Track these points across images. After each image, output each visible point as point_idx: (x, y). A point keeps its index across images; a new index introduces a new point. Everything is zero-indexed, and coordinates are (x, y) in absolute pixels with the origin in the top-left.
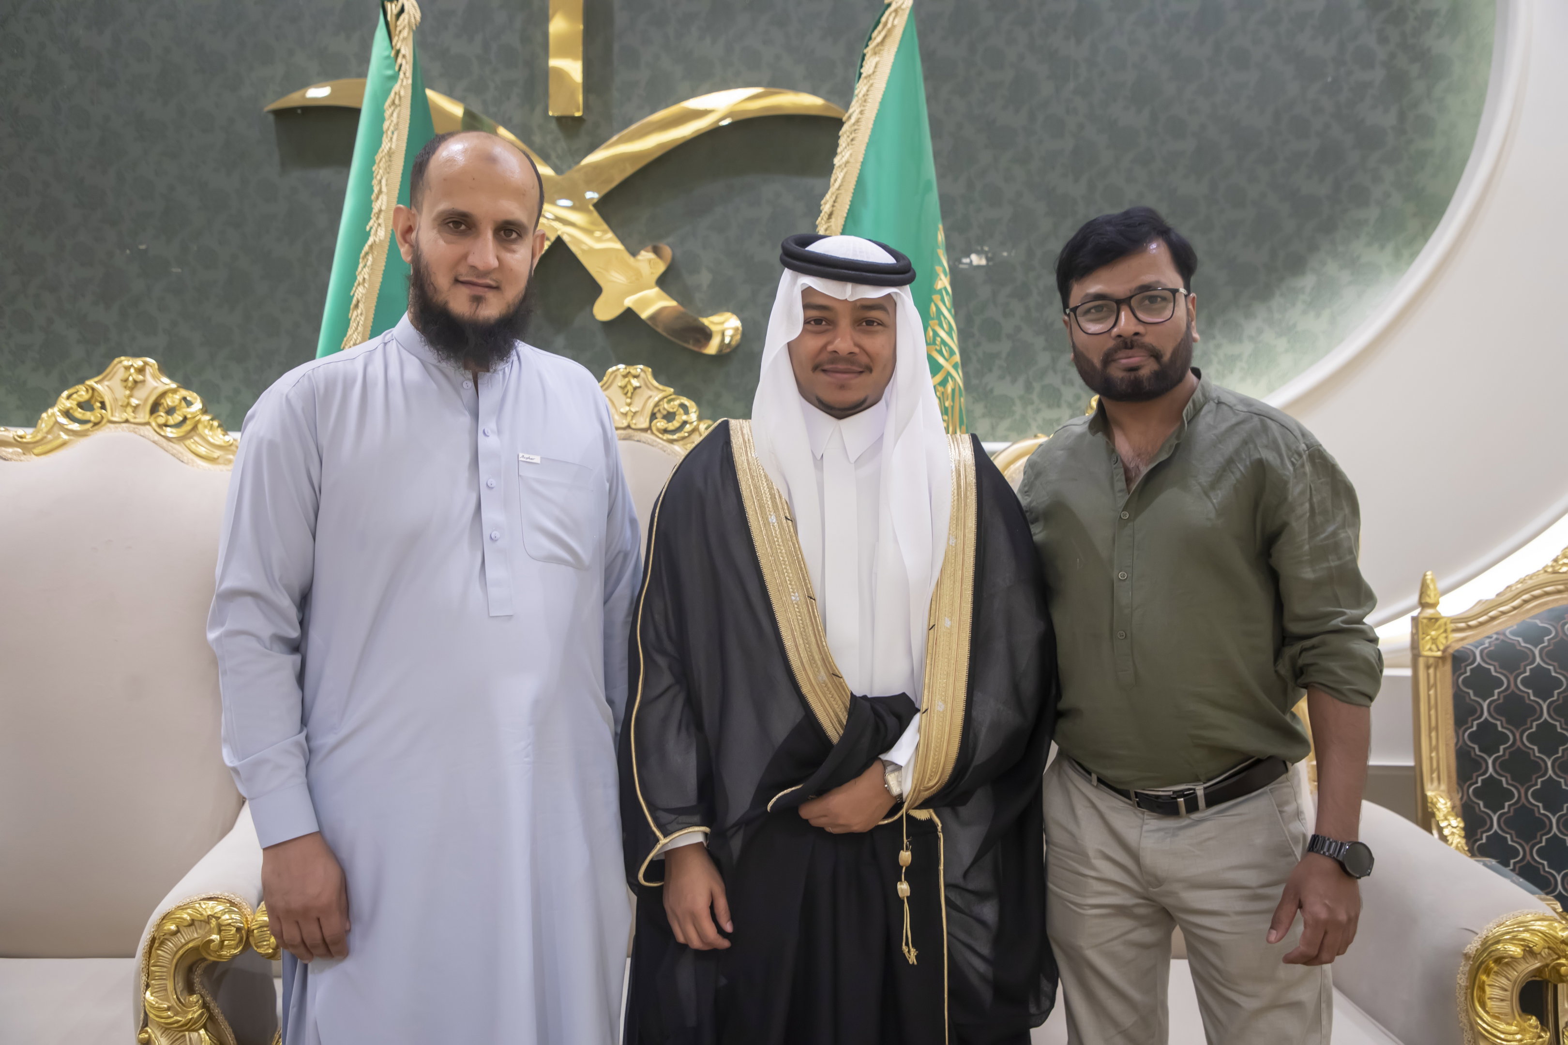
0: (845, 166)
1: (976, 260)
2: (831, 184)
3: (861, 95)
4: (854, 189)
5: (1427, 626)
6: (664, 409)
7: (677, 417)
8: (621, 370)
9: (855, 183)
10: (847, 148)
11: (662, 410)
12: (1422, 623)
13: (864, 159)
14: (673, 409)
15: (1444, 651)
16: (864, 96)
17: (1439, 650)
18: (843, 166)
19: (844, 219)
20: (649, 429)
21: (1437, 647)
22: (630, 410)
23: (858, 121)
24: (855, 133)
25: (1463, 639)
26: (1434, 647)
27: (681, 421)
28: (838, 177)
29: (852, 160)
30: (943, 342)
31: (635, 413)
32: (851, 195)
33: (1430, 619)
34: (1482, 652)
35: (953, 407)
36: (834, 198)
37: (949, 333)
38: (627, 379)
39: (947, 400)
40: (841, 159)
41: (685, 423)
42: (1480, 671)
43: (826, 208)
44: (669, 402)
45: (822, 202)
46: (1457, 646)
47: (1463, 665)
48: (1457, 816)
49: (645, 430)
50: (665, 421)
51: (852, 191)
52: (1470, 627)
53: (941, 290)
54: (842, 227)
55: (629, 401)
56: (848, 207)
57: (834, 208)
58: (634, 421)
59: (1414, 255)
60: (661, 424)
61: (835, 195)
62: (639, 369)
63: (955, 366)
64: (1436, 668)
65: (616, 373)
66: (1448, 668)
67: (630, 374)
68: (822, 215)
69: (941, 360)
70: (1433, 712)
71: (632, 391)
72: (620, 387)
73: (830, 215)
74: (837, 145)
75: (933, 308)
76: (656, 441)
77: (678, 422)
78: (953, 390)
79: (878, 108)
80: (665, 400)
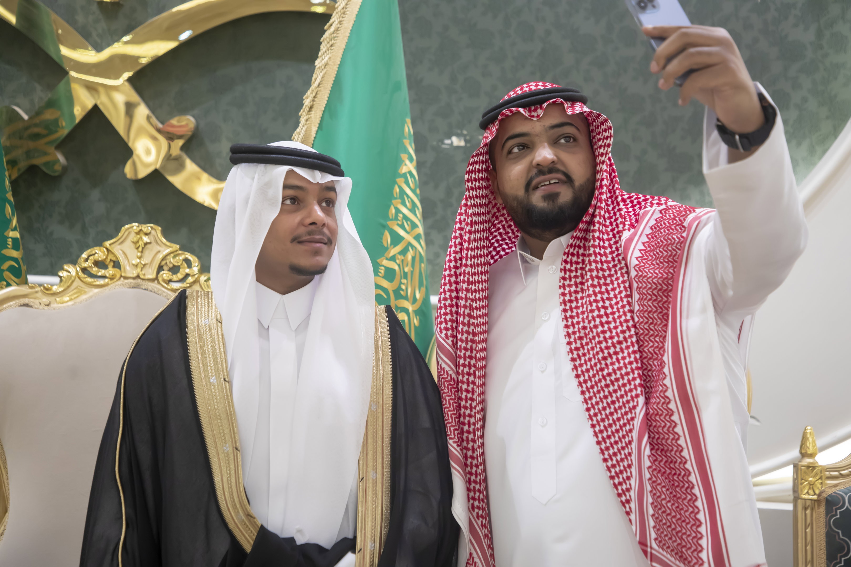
0: (325, 68)
1: (456, 141)
2: (312, 82)
3: (340, 8)
4: (332, 88)
5: (805, 472)
6: (170, 262)
7: (181, 270)
8: (135, 228)
9: (332, 82)
10: (327, 52)
11: (168, 263)
12: (801, 469)
13: (341, 62)
14: (178, 263)
15: (819, 495)
16: (343, 8)
17: (815, 494)
18: (323, 67)
19: (322, 112)
20: (157, 278)
21: (814, 491)
22: (140, 262)
23: (337, 30)
24: (334, 40)
25: (835, 486)
26: (811, 492)
27: (184, 274)
28: (318, 76)
29: (330, 63)
30: (406, 218)
31: (144, 265)
32: (329, 92)
33: (808, 467)
35: (412, 272)
36: (314, 94)
37: (412, 210)
38: (138, 236)
39: (407, 266)
40: (321, 61)
41: (187, 275)
43: (307, 102)
44: (175, 257)
45: (304, 97)
46: (830, 491)
47: (834, 508)
49: (152, 280)
50: (170, 273)
51: (330, 89)
52: (842, 476)
53: (405, 173)
54: (320, 119)
55: (139, 254)
56: (326, 102)
57: (314, 103)
58: (143, 272)
59: (825, 151)
60: (165, 275)
61: (315, 91)
62: (147, 228)
63: (417, 238)
64: (812, 510)
65: (130, 230)
66: (822, 509)
67: (142, 232)
68: (304, 107)
69: (401, 232)
70: (809, 548)
71: (143, 246)
72: (133, 242)
73: (311, 108)
74: (319, 50)
75: (397, 189)
76: (161, 290)
77: (182, 274)
78: (414, 258)
79: (355, 19)
80: (172, 255)
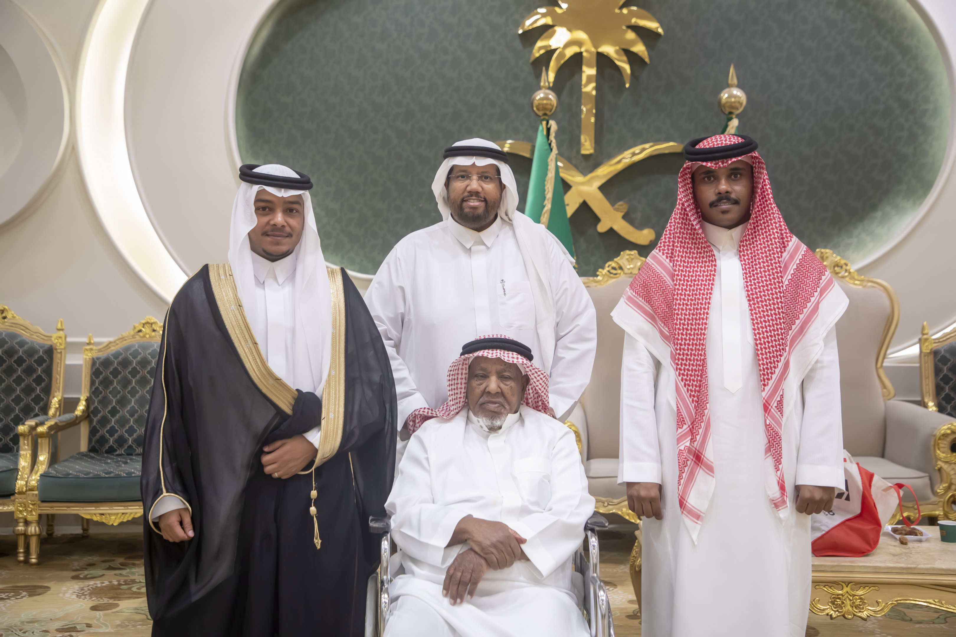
8: (627, 253)
15: (931, 350)
21: (928, 349)
25: (937, 346)
31: (633, 268)
33: (925, 339)
34: (944, 350)
42: (943, 357)
46: (935, 349)
47: (937, 355)
48: (936, 407)
55: (630, 264)
59: (921, 202)
62: (633, 252)
64: (928, 356)
66: (932, 356)
67: (630, 254)
71: (631, 260)
72: (627, 259)
